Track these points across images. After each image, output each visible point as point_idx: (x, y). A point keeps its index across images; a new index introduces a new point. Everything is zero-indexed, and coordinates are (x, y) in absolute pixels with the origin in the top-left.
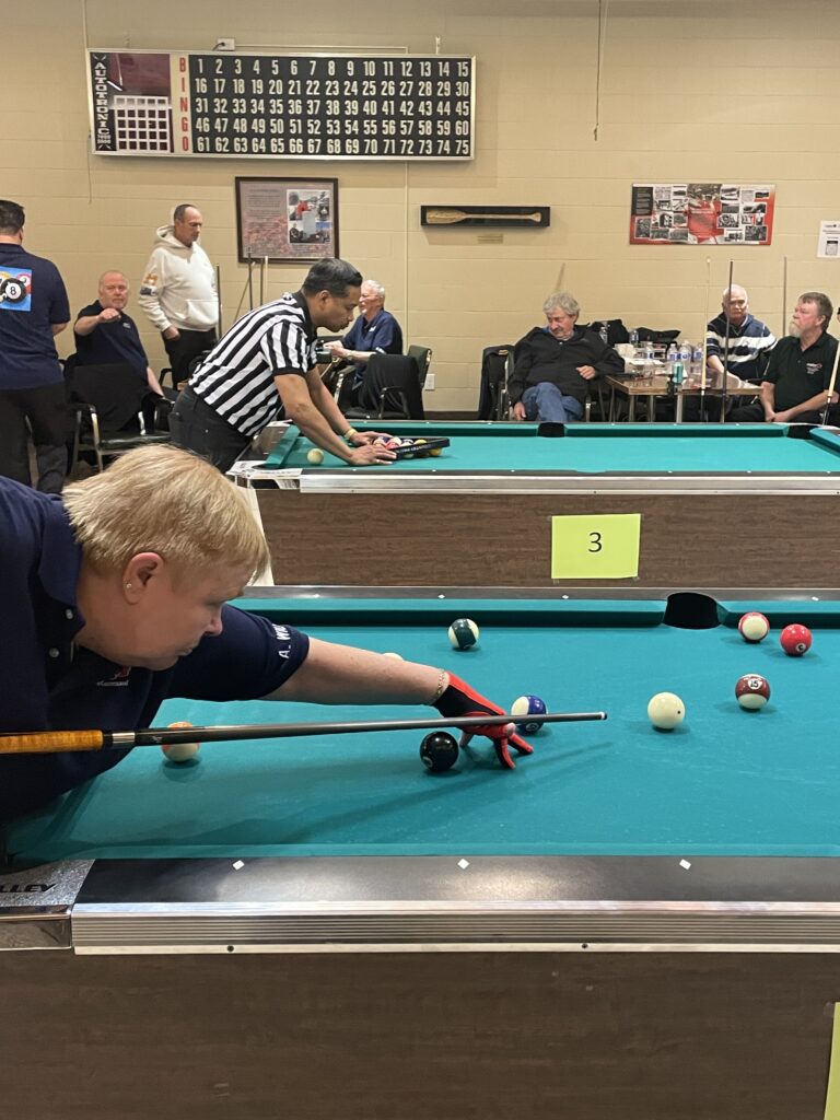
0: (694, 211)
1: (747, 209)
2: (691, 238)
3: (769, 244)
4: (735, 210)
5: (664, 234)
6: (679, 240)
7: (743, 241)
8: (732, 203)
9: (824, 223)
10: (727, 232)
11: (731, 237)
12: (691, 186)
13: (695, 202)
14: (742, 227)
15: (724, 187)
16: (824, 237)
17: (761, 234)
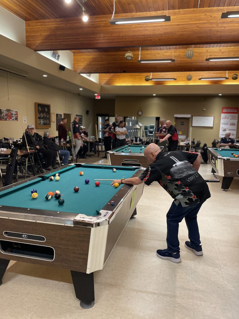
0: (8, 114)
1: (15, 114)
2: (8, 119)
3: (17, 121)
4: (13, 114)
5: (4, 118)
6: (6, 120)
7: (14, 120)
8: (12, 113)
9: (24, 117)
10: (12, 118)
11: (13, 119)
12: (7, 109)
13: (8, 112)
14: (14, 117)
15: (11, 110)
16: (24, 120)
17: (16, 119)
